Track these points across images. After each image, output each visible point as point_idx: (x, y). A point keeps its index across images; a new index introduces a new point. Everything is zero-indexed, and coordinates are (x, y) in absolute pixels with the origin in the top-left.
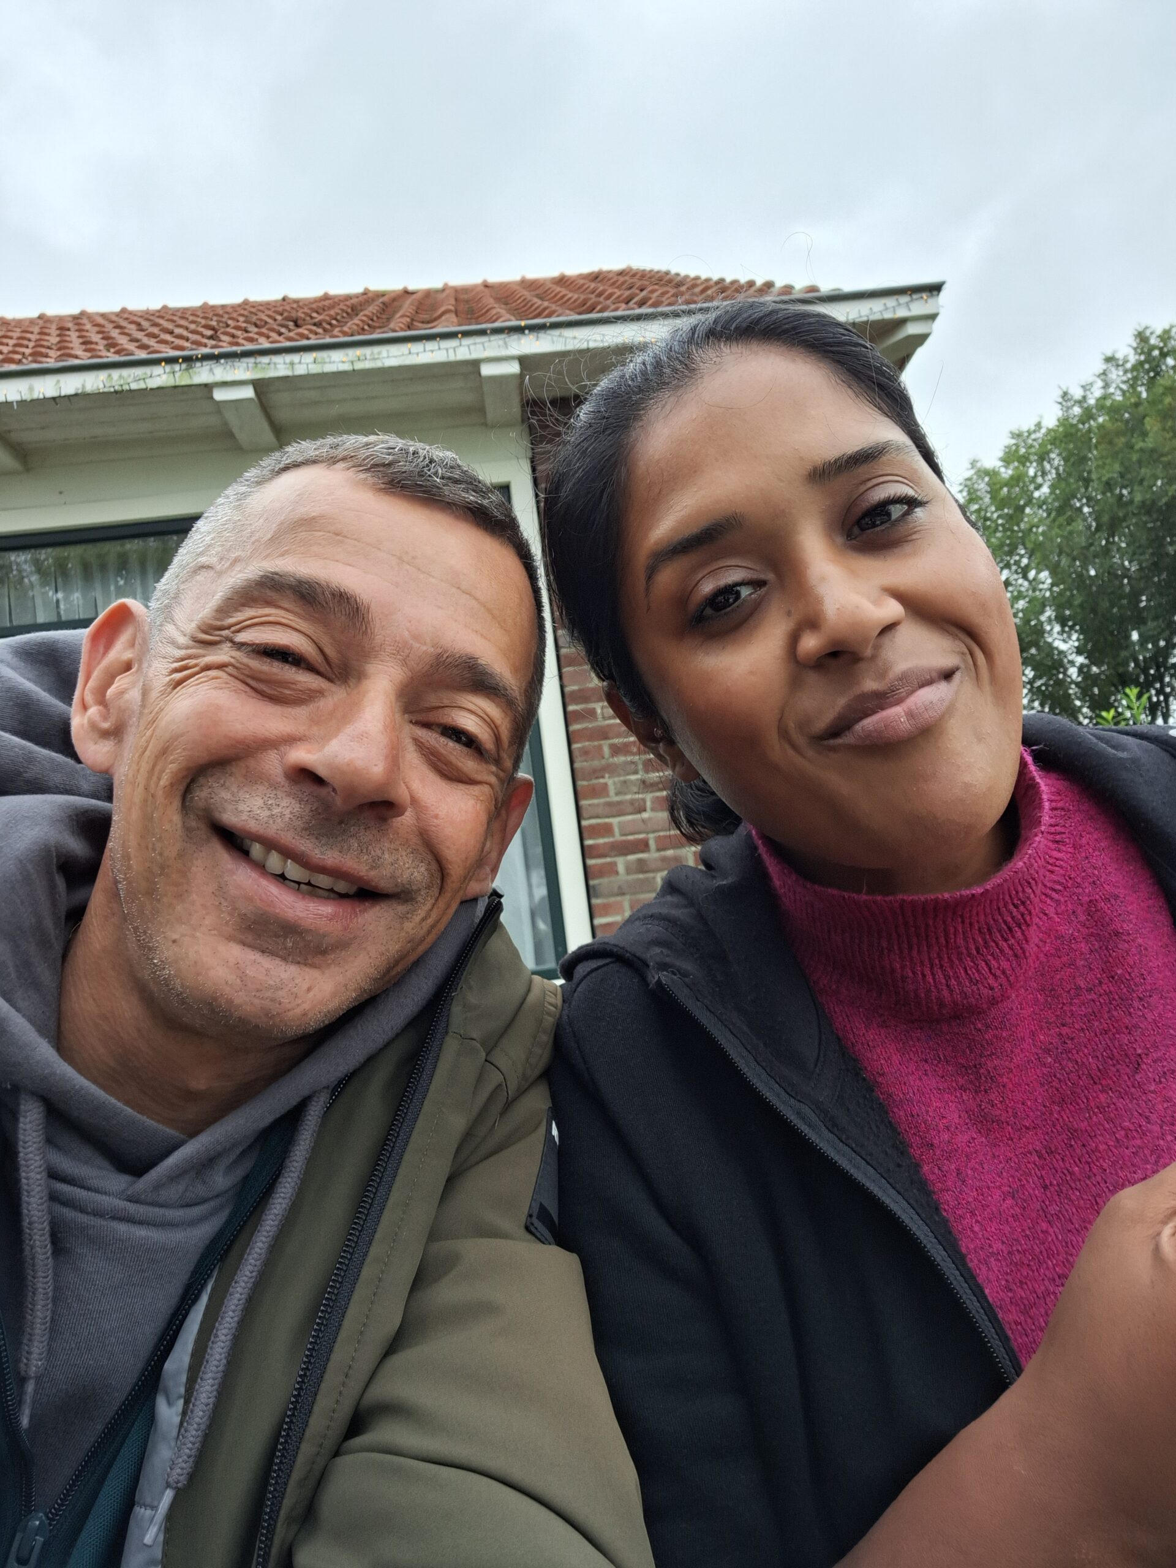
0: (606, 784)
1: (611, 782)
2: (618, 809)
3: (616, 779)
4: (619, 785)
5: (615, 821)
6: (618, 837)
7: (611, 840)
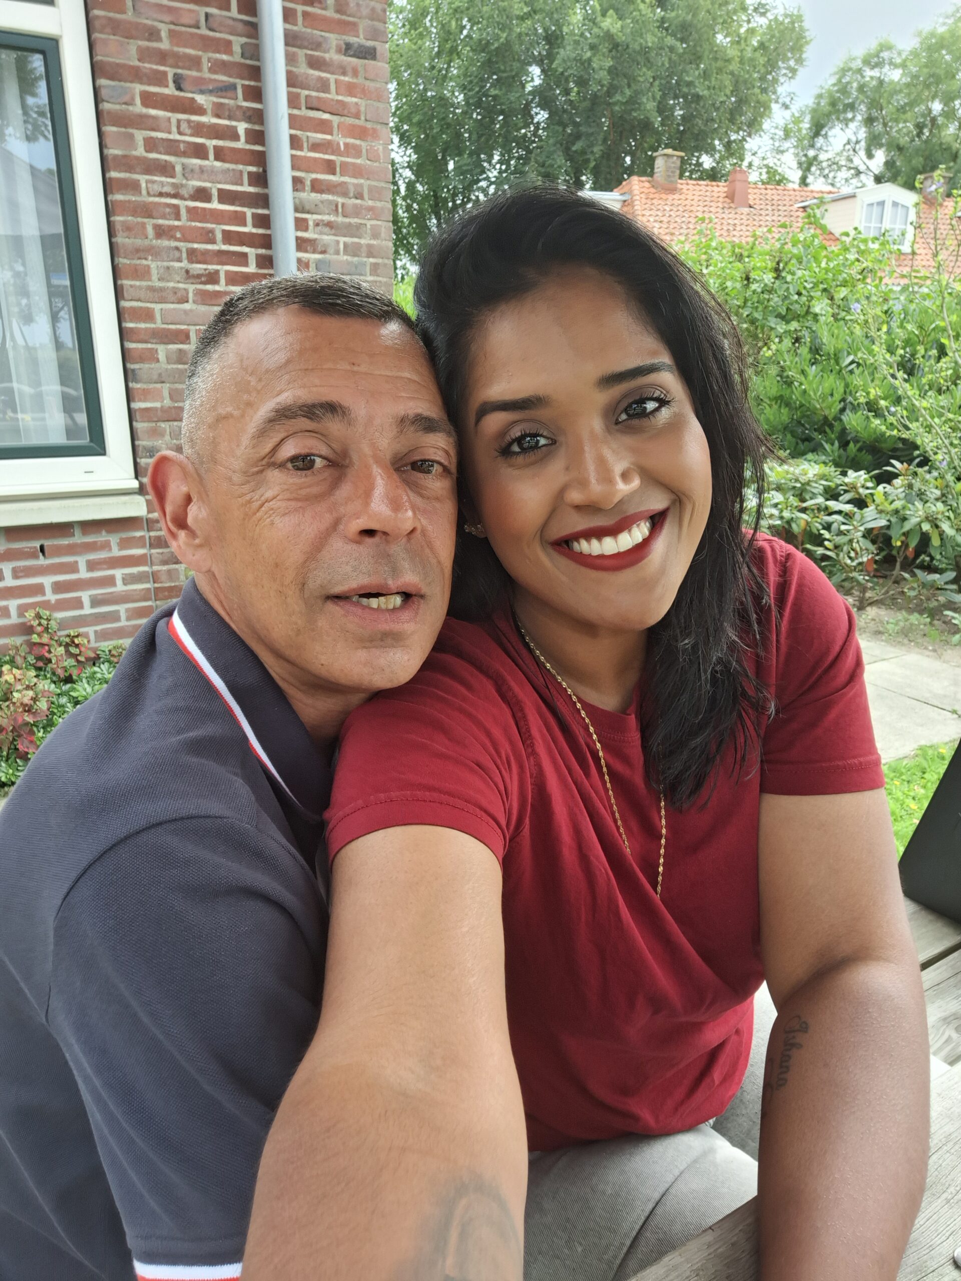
0: (148, 267)
1: (154, 265)
2: (160, 295)
3: (159, 263)
4: (162, 271)
5: (157, 307)
6: (159, 324)
7: (153, 326)
